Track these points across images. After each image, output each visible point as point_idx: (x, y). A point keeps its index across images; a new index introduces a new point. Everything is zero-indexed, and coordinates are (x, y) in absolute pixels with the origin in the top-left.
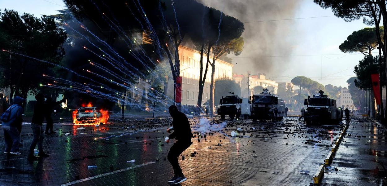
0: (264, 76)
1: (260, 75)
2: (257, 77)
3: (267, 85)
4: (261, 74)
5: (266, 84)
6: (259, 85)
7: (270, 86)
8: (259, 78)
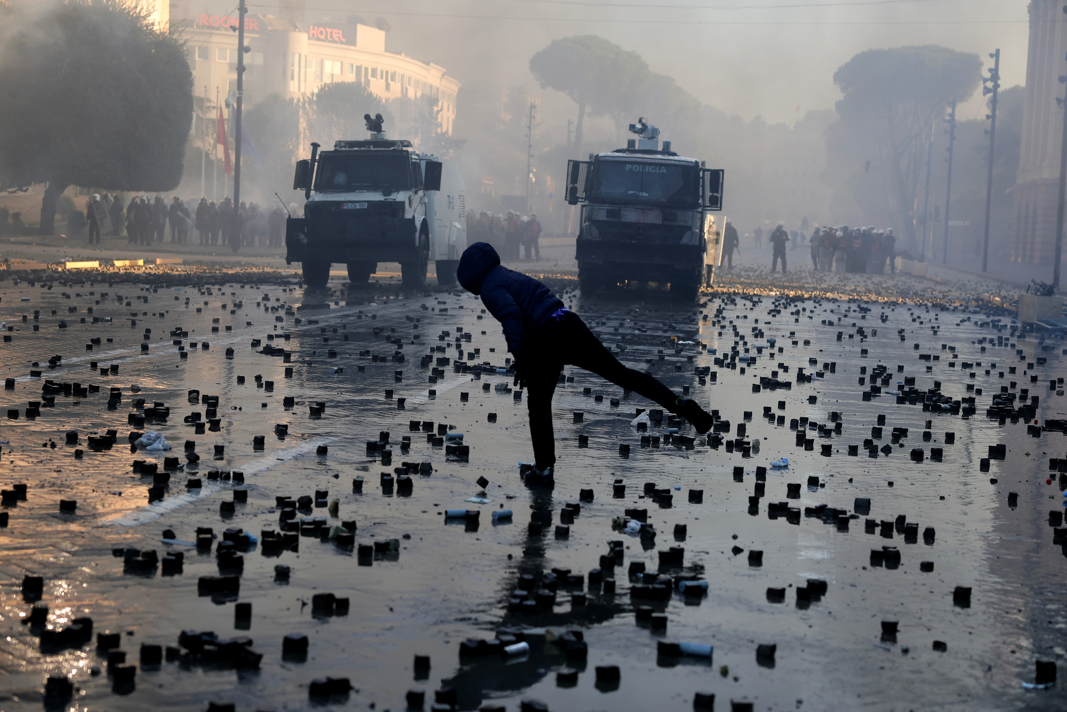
0: (382, 34)
1: (360, 27)
2: (337, 33)
3: (396, 87)
4: (364, 23)
5: (389, 77)
6: (350, 78)
7: (411, 93)
8: (351, 40)
